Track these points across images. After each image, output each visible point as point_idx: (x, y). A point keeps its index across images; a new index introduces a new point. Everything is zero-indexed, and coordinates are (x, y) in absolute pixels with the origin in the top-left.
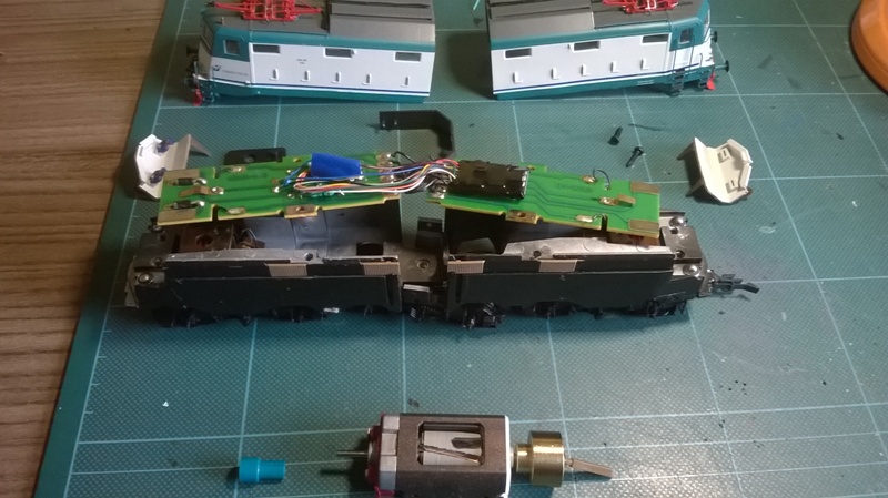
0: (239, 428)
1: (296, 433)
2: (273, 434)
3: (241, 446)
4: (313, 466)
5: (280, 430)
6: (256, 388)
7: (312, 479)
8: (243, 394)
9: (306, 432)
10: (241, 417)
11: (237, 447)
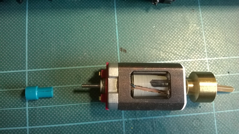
0: (25, 66)
1: (57, 69)
2: (44, 69)
3: (27, 77)
4: (69, 88)
5: (48, 67)
6: (31, 41)
7: (69, 95)
8: (25, 45)
9: (63, 68)
10: (25, 59)
11: (25, 77)
